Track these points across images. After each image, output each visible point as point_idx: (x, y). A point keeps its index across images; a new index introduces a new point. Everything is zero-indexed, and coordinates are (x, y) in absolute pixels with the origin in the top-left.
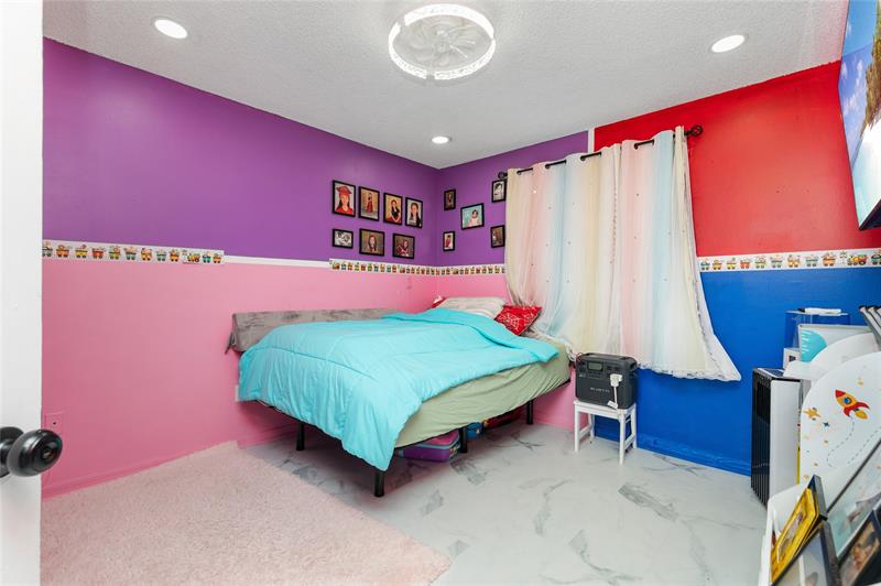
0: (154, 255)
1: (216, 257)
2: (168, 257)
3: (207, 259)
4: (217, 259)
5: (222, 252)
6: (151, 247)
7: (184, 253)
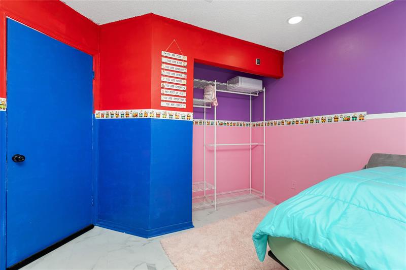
0: (327, 119)
1: (361, 116)
2: (333, 120)
3: (355, 118)
4: (362, 118)
5: (365, 113)
6: (325, 116)
7: (341, 117)
